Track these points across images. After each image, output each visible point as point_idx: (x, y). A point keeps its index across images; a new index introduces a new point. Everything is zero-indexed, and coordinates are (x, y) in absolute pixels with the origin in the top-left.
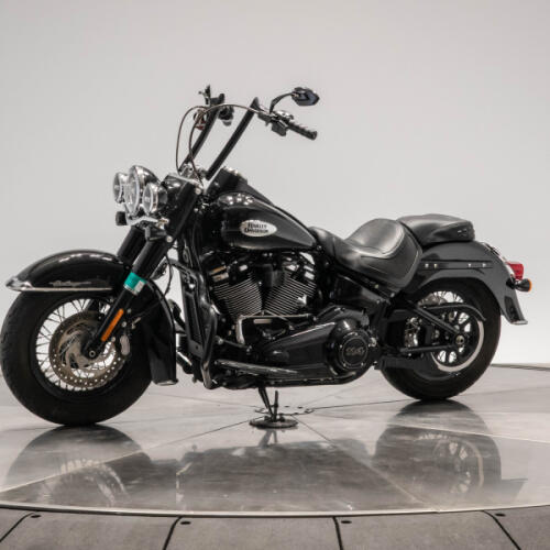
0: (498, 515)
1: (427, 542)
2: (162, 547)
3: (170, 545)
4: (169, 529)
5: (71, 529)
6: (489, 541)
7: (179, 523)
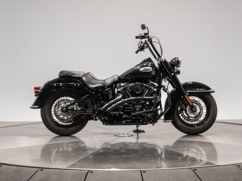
0: (194, 169)
1: (171, 179)
2: (84, 180)
3: (86, 179)
4: (86, 174)
5: (54, 174)
6: (192, 178)
7: (89, 172)
